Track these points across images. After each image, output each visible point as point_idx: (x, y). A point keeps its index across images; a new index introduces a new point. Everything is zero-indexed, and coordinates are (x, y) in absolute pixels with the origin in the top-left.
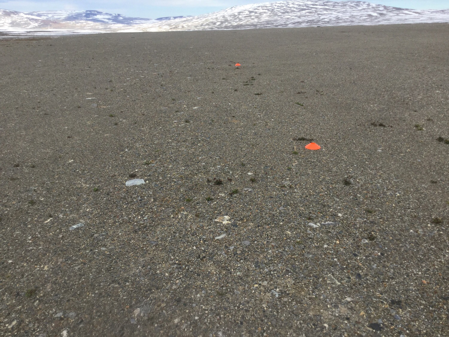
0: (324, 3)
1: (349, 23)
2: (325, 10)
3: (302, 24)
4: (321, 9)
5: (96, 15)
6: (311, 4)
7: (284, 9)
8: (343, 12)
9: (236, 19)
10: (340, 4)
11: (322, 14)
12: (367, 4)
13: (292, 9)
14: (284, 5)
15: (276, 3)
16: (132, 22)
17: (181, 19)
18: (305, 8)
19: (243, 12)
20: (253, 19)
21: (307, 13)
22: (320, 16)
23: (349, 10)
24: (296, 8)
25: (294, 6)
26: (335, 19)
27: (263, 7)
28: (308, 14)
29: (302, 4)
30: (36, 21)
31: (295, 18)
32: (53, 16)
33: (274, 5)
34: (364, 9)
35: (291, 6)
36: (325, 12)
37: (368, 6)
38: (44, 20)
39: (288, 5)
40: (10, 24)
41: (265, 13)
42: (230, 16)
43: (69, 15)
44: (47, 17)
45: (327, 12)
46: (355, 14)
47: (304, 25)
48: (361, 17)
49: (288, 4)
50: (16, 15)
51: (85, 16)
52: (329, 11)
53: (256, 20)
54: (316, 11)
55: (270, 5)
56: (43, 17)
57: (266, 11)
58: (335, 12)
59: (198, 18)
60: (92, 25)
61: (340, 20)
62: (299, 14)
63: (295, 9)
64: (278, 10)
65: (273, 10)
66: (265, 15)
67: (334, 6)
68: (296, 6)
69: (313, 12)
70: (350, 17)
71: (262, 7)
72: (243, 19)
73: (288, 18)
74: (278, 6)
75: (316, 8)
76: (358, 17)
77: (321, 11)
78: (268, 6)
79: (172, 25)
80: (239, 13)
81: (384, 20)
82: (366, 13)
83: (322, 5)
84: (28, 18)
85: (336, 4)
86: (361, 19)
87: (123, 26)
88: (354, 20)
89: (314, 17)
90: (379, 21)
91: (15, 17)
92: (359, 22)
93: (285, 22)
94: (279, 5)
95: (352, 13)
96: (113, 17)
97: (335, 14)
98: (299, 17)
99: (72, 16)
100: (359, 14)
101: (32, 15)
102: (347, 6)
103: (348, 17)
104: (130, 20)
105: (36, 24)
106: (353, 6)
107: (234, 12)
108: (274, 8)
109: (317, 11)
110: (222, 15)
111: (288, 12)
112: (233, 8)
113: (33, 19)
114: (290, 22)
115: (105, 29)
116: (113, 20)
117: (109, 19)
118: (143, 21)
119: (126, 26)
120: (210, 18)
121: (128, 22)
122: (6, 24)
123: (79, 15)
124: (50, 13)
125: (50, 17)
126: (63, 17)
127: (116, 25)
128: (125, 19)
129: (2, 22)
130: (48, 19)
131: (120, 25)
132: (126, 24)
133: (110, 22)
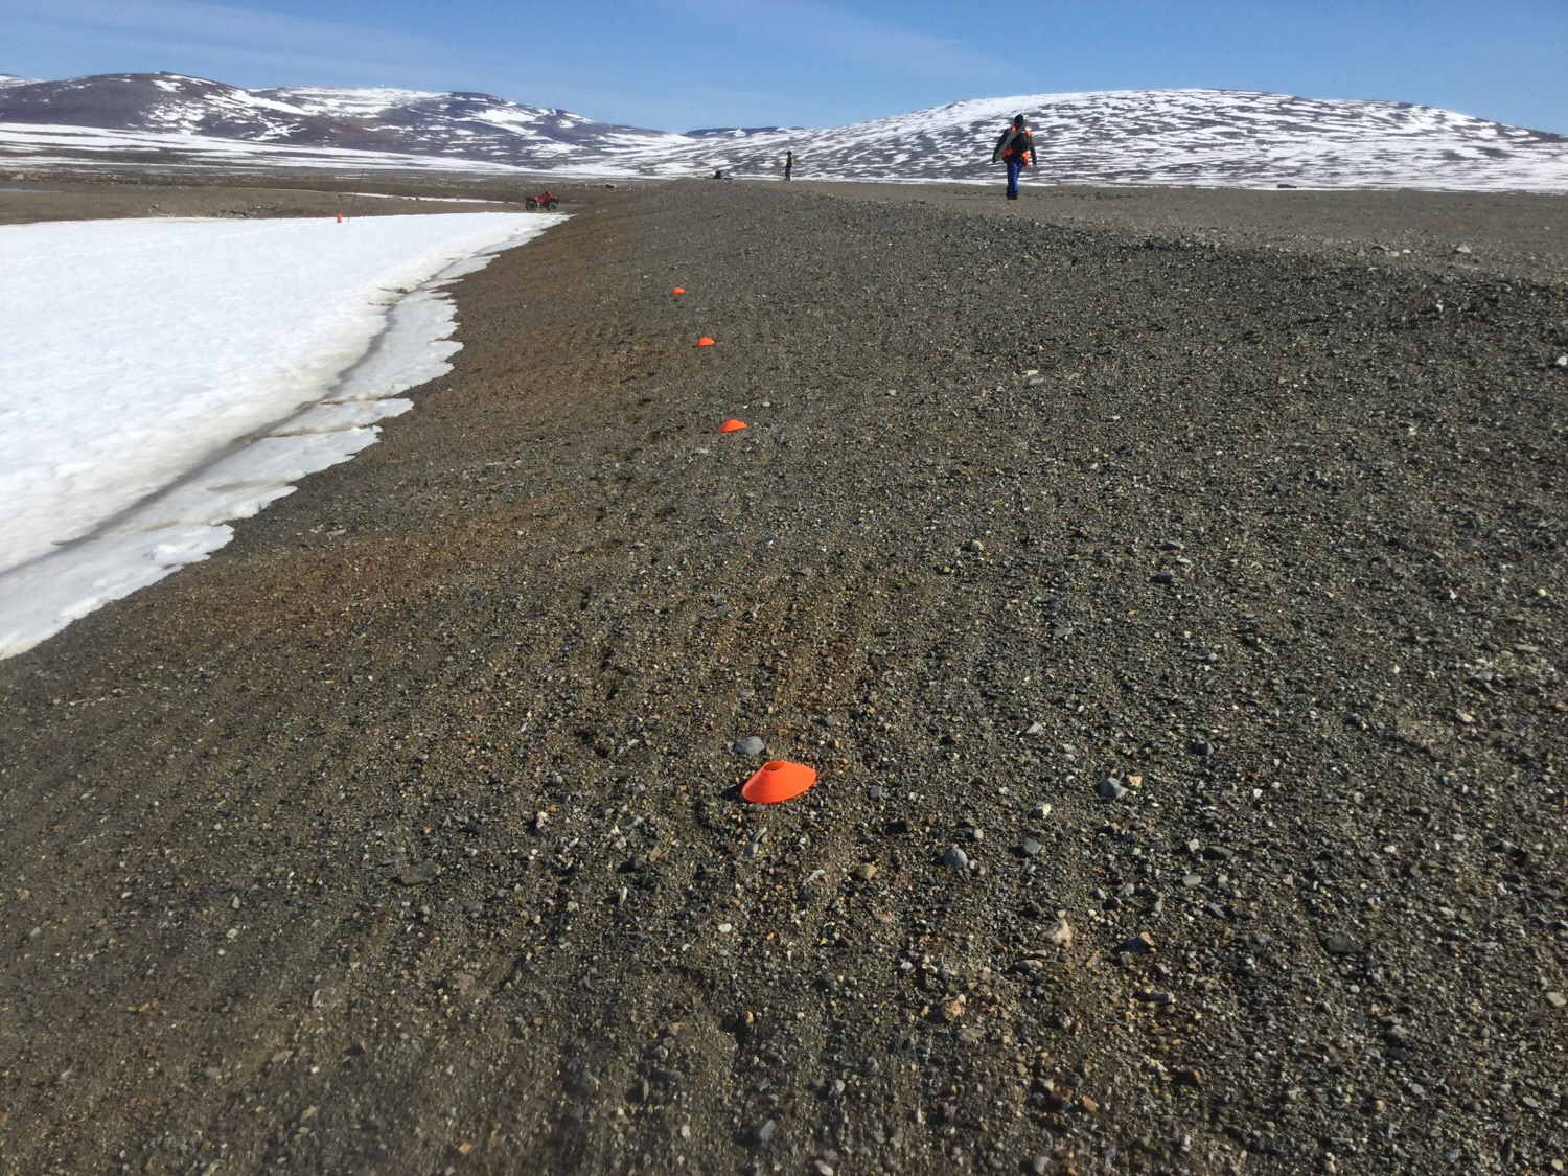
1: (1379, 180)
2: (1283, 129)
3: (1203, 173)
4: (1270, 123)
5: (484, 109)
6: (1234, 107)
7: (1138, 118)
8: (1350, 138)
9: (963, 146)
10: (1338, 111)
11: (1271, 143)
12: (1436, 117)
13: (1166, 120)
14: (1135, 105)
15: (1109, 97)
16: (602, 138)
17: (771, 137)
18: (1212, 117)
19: (988, 124)
21: (1218, 137)
22: (1265, 147)
23: (1372, 132)
24: (1180, 118)
25: (1171, 108)
26: (1323, 163)
27: (1063, 107)
28: (1222, 139)
29: (1201, 103)
30: (286, 118)
31: (1176, 150)
32: (342, 106)
33: (1100, 102)
34: (1426, 132)
35: (1162, 108)
36: (1284, 136)
38: (311, 118)
39: (1152, 107)
40: (197, 124)
41: (1067, 128)
42: (944, 134)
43: (394, 104)
44: (322, 109)
45: (1292, 135)
46: (1394, 146)
47: (1209, 180)
48: (1417, 158)
49: (1153, 103)
50: (220, 95)
51: (448, 112)
52: (1298, 133)
54: (1250, 131)
55: (1087, 104)
56: (309, 107)
57: (1073, 122)
58: (1320, 136)
59: (832, 138)
60: (469, 140)
61: (1340, 165)
62: (1189, 137)
63: (1175, 121)
64: (1115, 119)
65: (1097, 120)
66: (1067, 134)
67: (1317, 116)
68: (1179, 111)
69: (1242, 135)
71: (1059, 108)
73: (1150, 151)
74: (1115, 108)
75: (1252, 121)
76: (1408, 160)
77: (1268, 132)
78: (1079, 105)
79: (741, 155)
80: (977, 126)
81: (1506, 173)
83: (1274, 112)
85: (1326, 110)
87: (572, 152)
88: (1393, 167)
89: (1246, 151)
90: (1487, 177)
91: (219, 102)
92: (1414, 178)
93: (1139, 165)
94: (1119, 104)
95: (1383, 146)
96: (539, 118)
98: (1191, 149)
99: (404, 109)
100: (1411, 147)
101: (273, 98)
102: (1364, 118)
103: (1370, 159)
104: (598, 133)
105: (284, 130)
106: (1384, 122)
107: (956, 122)
108: (1102, 114)
109: (1255, 131)
110: (914, 128)
111: (1150, 131)
112: (955, 108)
113: (275, 113)
114: (1160, 165)
115: (513, 158)
116: (542, 130)
117: (526, 125)
118: (640, 139)
119: (585, 153)
120: (871, 139)
121: (589, 139)
122: (186, 124)
123: (427, 106)
124: (334, 97)
125: (331, 107)
126: (374, 111)
127: (550, 147)
128: (579, 127)
129: (172, 116)
130: (324, 114)
131: (562, 148)
132: (584, 144)
133: (531, 135)
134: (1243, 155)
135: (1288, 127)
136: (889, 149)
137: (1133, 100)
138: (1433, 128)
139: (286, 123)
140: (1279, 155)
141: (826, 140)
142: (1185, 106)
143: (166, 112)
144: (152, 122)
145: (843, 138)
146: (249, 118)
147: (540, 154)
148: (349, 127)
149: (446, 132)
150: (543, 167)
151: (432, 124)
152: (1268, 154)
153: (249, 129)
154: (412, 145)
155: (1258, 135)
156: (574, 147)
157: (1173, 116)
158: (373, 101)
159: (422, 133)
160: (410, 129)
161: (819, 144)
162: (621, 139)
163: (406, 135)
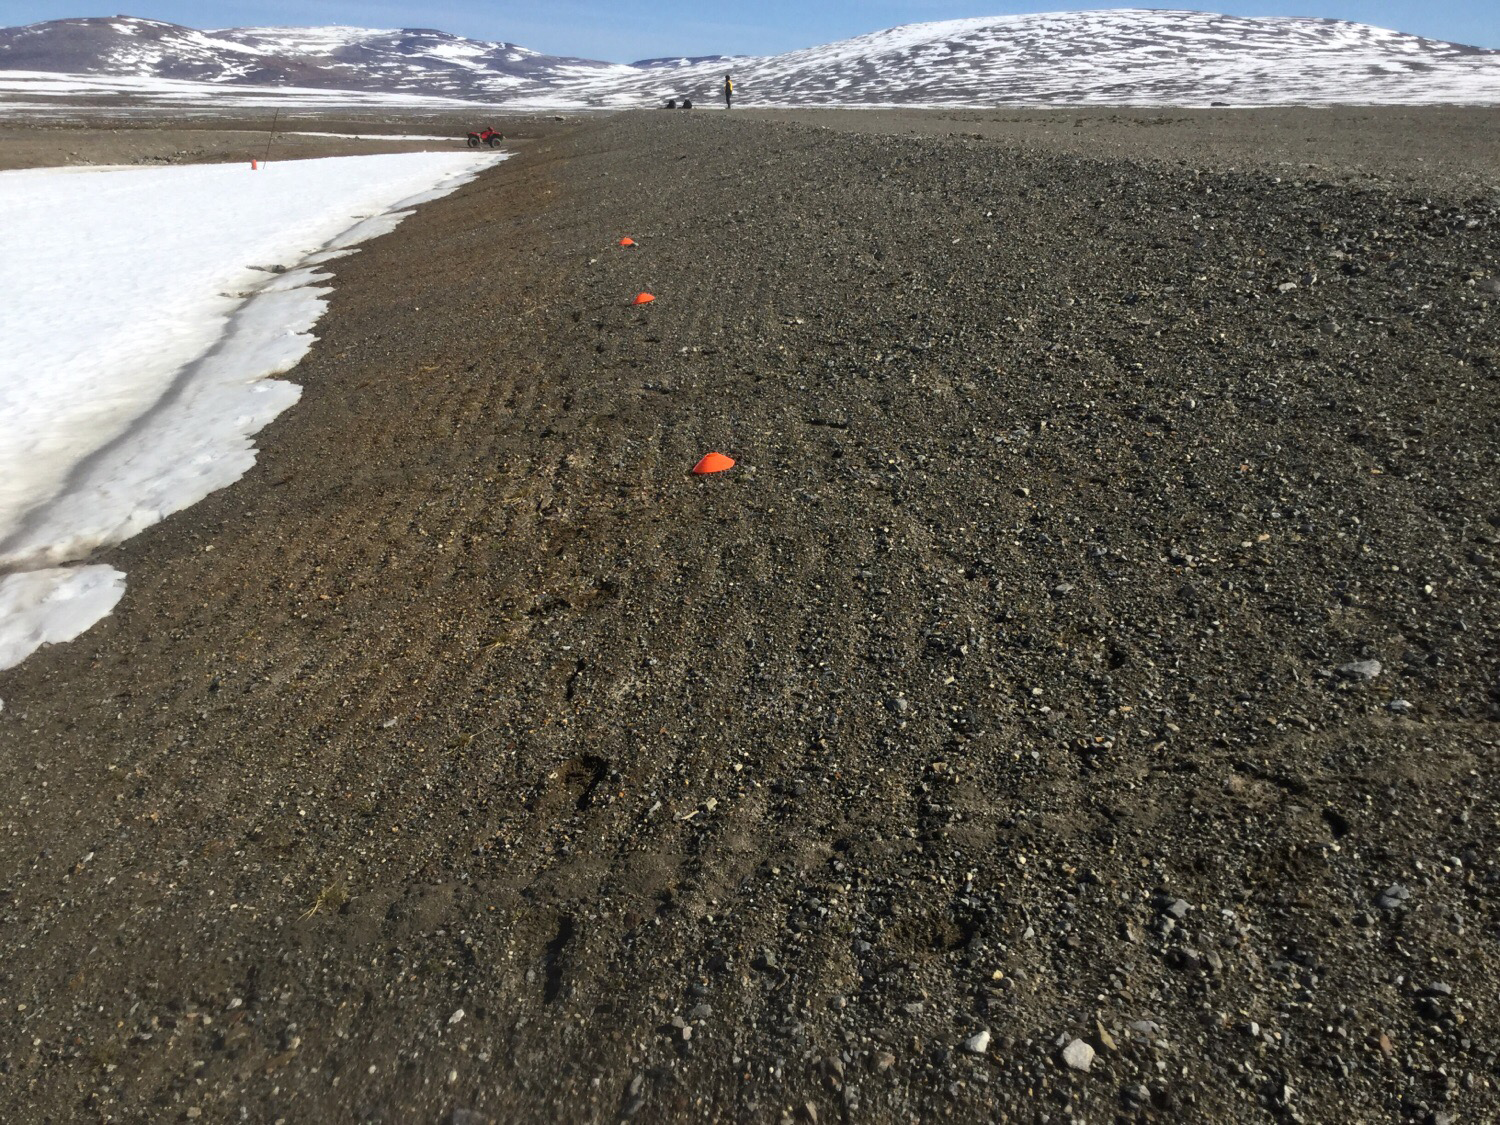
0: (1209, 24)
1: (1307, 96)
2: (1212, 47)
3: (1137, 93)
4: (1201, 42)
5: (434, 44)
6: (1165, 26)
7: (1072, 39)
8: (1277, 55)
9: (903, 70)
10: (1266, 28)
11: (1201, 61)
12: (1361, 32)
13: (1099, 40)
14: (1069, 26)
15: (1043, 19)
16: (550, 70)
17: (715, 65)
18: (1143, 37)
19: (927, 48)
20: (962, 71)
21: (1150, 56)
22: (1195, 65)
23: (1299, 49)
24: (1113, 38)
25: (1105, 29)
26: (1252, 80)
27: (999, 30)
28: (1154, 59)
29: (1133, 23)
30: (242, 59)
31: (1109, 71)
32: (296, 45)
33: (1034, 24)
34: (1351, 48)
35: (1095, 28)
36: (1214, 54)
37: (1364, 38)
38: (267, 57)
39: (1086, 28)
40: (156, 66)
41: (1003, 50)
42: (884, 59)
43: (346, 42)
44: (276, 48)
45: (1222, 53)
46: (1320, 62)
47: (1142, 100)
48: (1344, 73)
49: (1086, 23)
50: (176, 37)
51: (400, 48)
52: (1227, 51)
53: (973, 74)
54: (1181, 49)
55: (1022, 26)
56: (263, 47)
57: (1009, 45)
58: (1248, 53)
59: (775, 65)
60: (421, 76)
61: (1269, 82)
62: (1121, 57)
63: (1108, 42)
64: (1049, 41)
65: (1032, 41)
66: (1003, 57)
67: (1245, 34)
68: (1112, 31)
69: (1173, 54)
70: (1306, 73)
71: (994, 30)
72: (928, 69)
73: (1084, 72)
74: (1050, 30)
75: (1183, 40)
76: (1334, 75)
77: (1198, 51)
78: (1014, 27)
79: (687, 84)
80: (916, 50)
81: (1429, 86)
82: (1359, 60)
83: (1203, 31)
84: (216, 50)
85: (1254, 27)
86: (1348, 79)
87: (522, 85)
88: (1320, 82)
89: (1178, 70)
90: (1412, 91)
91: (175, 45)
92: (1341, 93)
93: (1074, 86)
94: (1054, 25)
95: (1310, 62)
96: (488, 53)
97: (1247, 63)
98: (1124, 69)
99: (357, 47)
100: (1337, 62)
101: (228, 37)
102: (1291, 35)
103: (1298, 75)
104: (547, 66)
105: (241, 71)
106: (1311, 37)
107: (895, 46)
108: (1037, 35)
109: (1187, 50)
110: (855, 54)
111: (1083, 52)
112: (894, 33)
113: (230, 54)
114: (1094, 85)
115: (464, 92)
116: (492, 64)
117: (476, 60)
118: (588, 70)
119: (534, 86)
120: (813, 65)
121: (537, 71)
122: (144, 67)
123: (380, 43)
124: (288, 36)
125: (286, 47)
126: (326, 50)
127: (500, 81)
128: (528, 60)
129: (131, 59)
130: (278, 53)
131: (512, 81)
132: (533, 77)
133: (481, 69)
134: (1173, 74)
135: (1218, 45)
136: (831, 75)
137: (1067, 21)
138: (1358, 43)
139: (242, 64)
140: (1209, 73)
141: (769, 67)
142: (1117, 27)
143: (124, 55)
144: (111, 65)
145: (786, 65)
146: (205, 60)
147: (491, 88)
148: (304, 66)
149: (398, 68)
150: (493, 101)
151: (384, 60)
152: (1199, 72)
153: (207, 70)
154: (366, 83)
155: (1189, 54)
156: (524, 80)
157: (1106, 36)
158: (325, 40)
159: (375, 70)
160: (363, 66)
161: (762, 71)
162: (570, 70)
163: (360, 72)
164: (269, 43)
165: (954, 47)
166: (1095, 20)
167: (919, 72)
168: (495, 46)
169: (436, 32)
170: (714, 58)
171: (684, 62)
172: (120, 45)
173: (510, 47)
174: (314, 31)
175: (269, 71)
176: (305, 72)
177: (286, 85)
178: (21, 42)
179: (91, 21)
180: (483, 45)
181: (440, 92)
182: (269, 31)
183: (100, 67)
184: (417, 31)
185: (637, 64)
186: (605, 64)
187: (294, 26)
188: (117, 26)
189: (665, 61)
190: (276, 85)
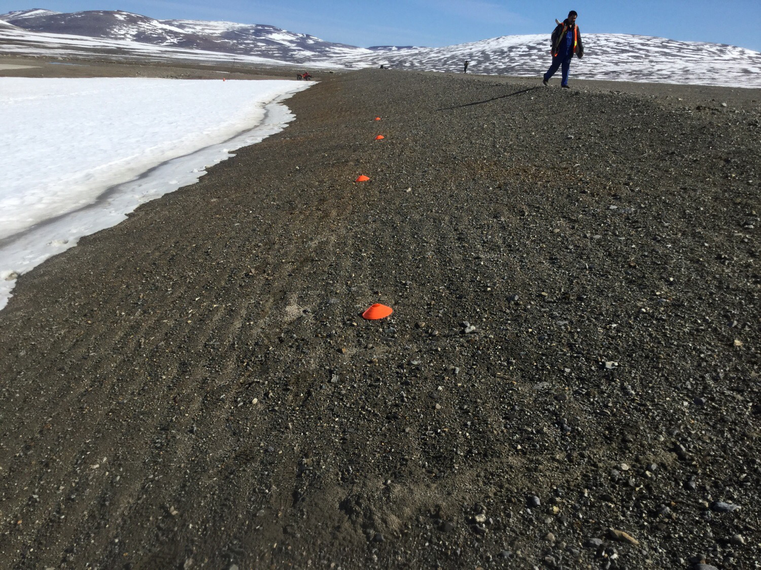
0: (661, 43)
1: (709, 82)
2: (662, 55)
3: (622, 76)
4: (656, 52)
5: (271, 33)
6: (639, 44)
7: (590, 47)
8: (696, 61)
9: (504, 58)
10: (691, 47)
11: (657, 62)
12: (740, 52)
13: (604, 49)
14: (590, 41)
16: (327, 49)
17: (410, 51)
18: (627, 48)
19: (517, 48)
20: (534, 60)
21: (630, 58)
22: (653, 64)
23: (707, 58)
24: (612, 48)
25: (608, 43)
26: (681, 73)
28: (632, 59)
29: (623, 41)
30: (176, 34)
31: (609, 64)
32: (203, 29)
34: (734, 59)
35: (603, 43)
36: (663, 59)
37: (742, 55)
38: (188, 35)
39: (598, 42)
40: (134, 36)
42: (495, 52)
43: (228, 29)
44: (193, 30)
45: (667, 58)
46: (717, 66)
47: (624, 78)
48: (729, 72)
49: (598, 40)
50: (145, 22)
51: (254, 34)
52: (670, 57)
53: (539, 62)
54: (646, 55)
56: (187, 29)
58: (681, 59)
59: (439, 52)
60: (263, 48)
61: (690, 74)
62: (615, 58)
63: (609, 50)
67: (680, 49)
68: (611, 44)
69: (642, 57)
70: (709, 71)
72: (517, 58)
73: (596, 64)
75: (647, 51)
76: (724, 72)
77: (655, 57)
79: (395, 59)
80: (511, 49)
82: (737, 66)
83: (658, 47)
84: (164, 30)
85: (685, 47)
86: (731, 75)
87: (313, 55)
88: (716, 76)
89: (644, 66)
91: (144, 26)
92: (726, 82)
93: (590, 71)
95: (712, 65)
96: (297, 39)
97: (680, 64)
98: (616, 64)
99: (233, 32)
100: (726, 66)
101: (171, 24)
102: (704, 51)
103: (705, 71)
104: (326, 47)
105: (175, 41)
106: (714, 53)
107: (501, 46)
109: (649, 56)
110: (480, 49)
111: (596, 54)
112: (501, 40)
113: (171, 32)
114: (600, 71)
115: (284, 58)
116: (299, 44)
117: (291, 42)
118: (346, 50)
119: (319, 56)
120: (459, 53)
121: (321, 49)
122: (128, 36)
123: (244, 31)
124: (199, 25)
125: (198, 30)
126: (218, 32)
127: (302, 53)
128: (317, 43)
129: (122, 32)
130: (194, 33)
131: (308, 53)
132: (319, 52)
133: (293, 46)
134: (642, 67)
135: (665, 54)
136: (467, 58)
137: (589, 38)
138: (739, 57)
139: (176, 37)
140: (659, 68)
141: (437, 53)
142: (614, 42)
143: (119, 30)
144: (113, 34)
145: (445, 53)
146: (159, 34)
147: (297, 56)
148: (206, 39)
149: (252, 44)
150: (298, 63)
151: (246, 39)
152: (655, 67)
153: (158, 39)
154: (236, 50)
155: (650, 58)
156: (313, 53)
157: (608, 47)
158: (218, 28)
159: (241, 44)
160: (235, 41)
161: (433, 55)
162: (337, 50)
163: (234, 44)
164: (190, 28)
165: (531, 48)
166: (603, 39)
167: (512, 60)
168: (301, 36)
169: (272, 27)
170: (410, 47)
171: (394, 48)
172: (118, 25)
173: (308, 36)
174: (212, 23)
175: (189, 41)
176: (207, 43)
177: (197, 48)
178: (70, 20)
179: (105, 12)
180: (295, 35)
181: (272, 57)
182: (191, 22)
183: (107, 35)
184: (263, 26)
185: (370, 48)
186: (355, 47)
187: (203, 20)
188: (117, 16)
189: (385, 47)
190: (192, 48)
